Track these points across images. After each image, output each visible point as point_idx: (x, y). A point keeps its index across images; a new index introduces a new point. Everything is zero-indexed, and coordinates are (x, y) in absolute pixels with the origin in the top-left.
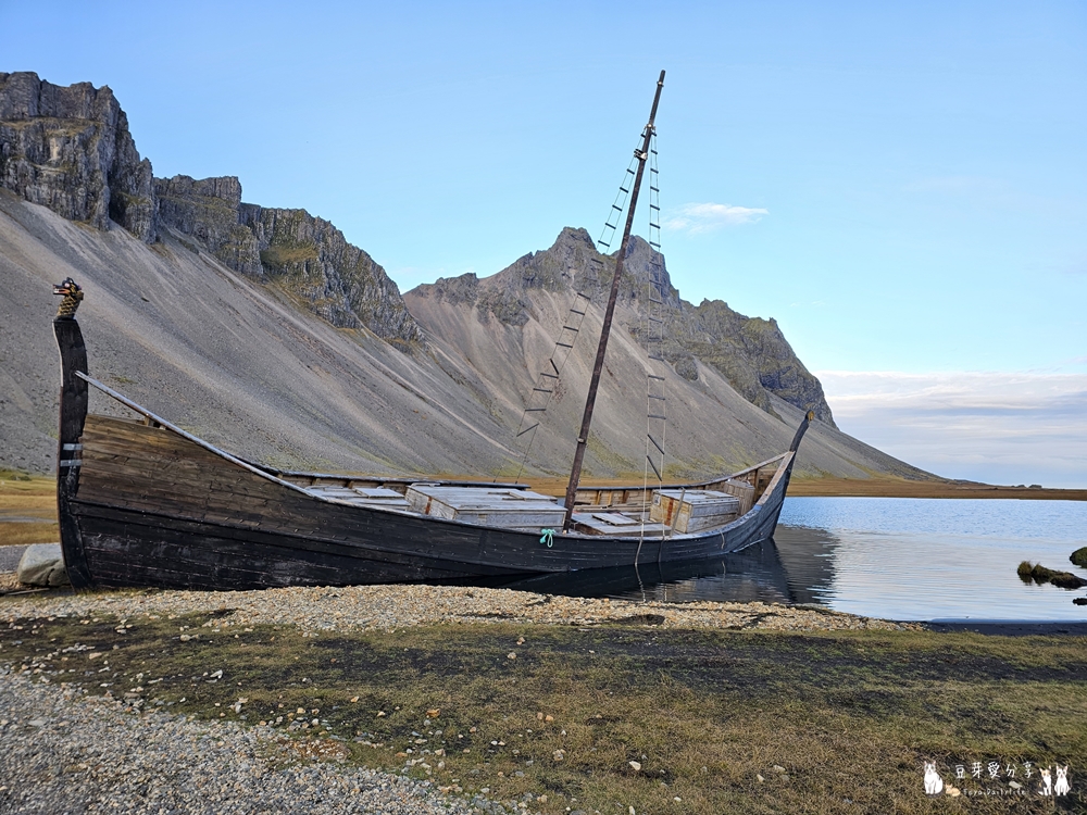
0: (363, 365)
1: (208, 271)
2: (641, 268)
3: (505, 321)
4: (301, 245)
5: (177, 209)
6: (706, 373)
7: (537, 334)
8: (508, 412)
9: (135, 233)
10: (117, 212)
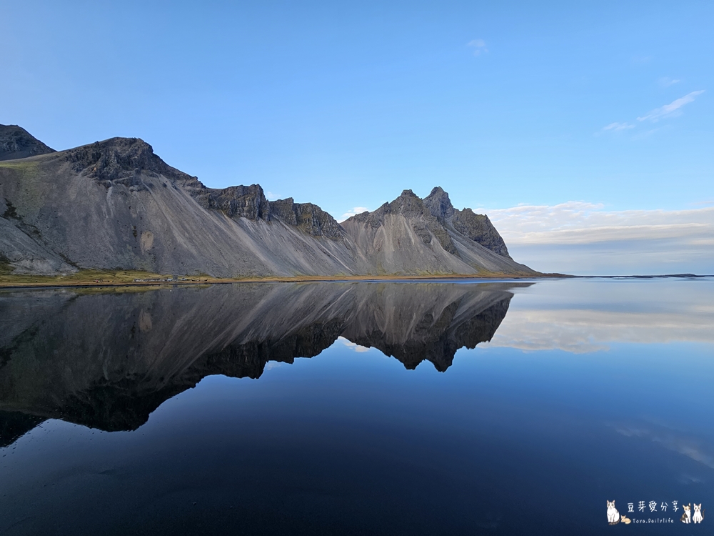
0: (315, 247)
1: (281, 227)
2: (437, 199)
3: (372, 227)
4: (309, 213)
5: (278, 209)
6: (434, 240)
7: (382, 230)
8: (360, 257)
9: (264, 220)
10: (260, 215)
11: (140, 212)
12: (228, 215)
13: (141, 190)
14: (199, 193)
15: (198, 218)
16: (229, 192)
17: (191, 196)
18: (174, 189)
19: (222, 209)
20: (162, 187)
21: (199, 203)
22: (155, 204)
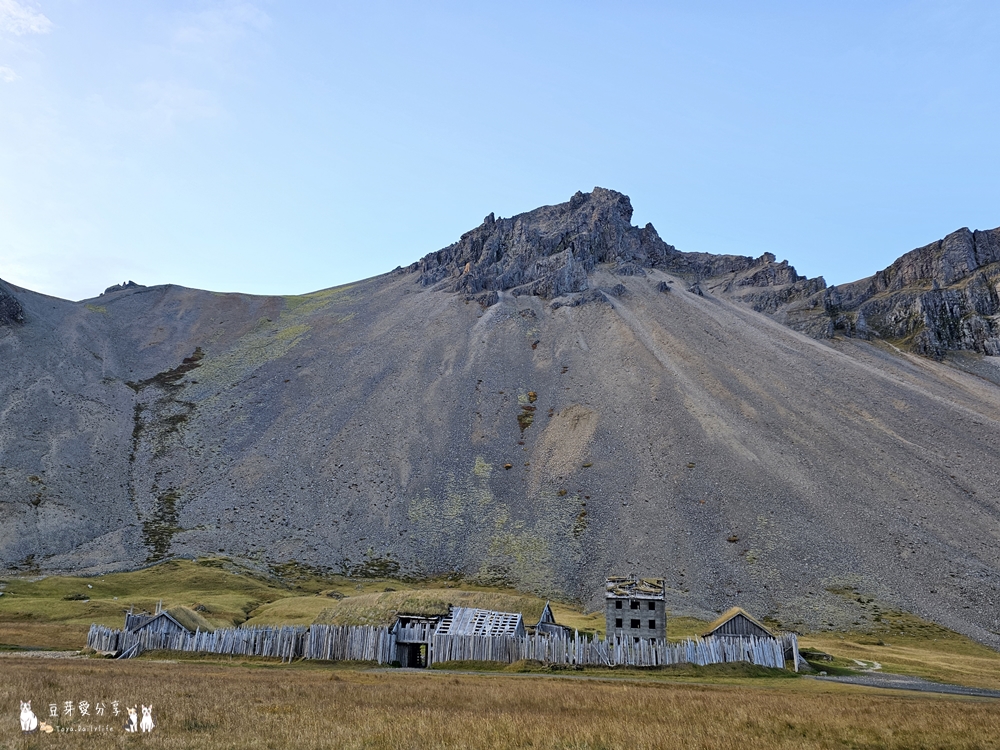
11: (565, 354)
12: (924, 351)
13: (585, 301)
14: (786, 297)
15: (793, 360)
16: (907, 272)
17: (758, 309)
18: (697, 296)
19: (887, 334)
20: (652, 292)
21: (788, 324)
22: (625, 328)
